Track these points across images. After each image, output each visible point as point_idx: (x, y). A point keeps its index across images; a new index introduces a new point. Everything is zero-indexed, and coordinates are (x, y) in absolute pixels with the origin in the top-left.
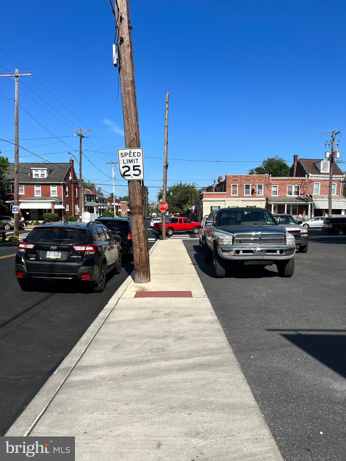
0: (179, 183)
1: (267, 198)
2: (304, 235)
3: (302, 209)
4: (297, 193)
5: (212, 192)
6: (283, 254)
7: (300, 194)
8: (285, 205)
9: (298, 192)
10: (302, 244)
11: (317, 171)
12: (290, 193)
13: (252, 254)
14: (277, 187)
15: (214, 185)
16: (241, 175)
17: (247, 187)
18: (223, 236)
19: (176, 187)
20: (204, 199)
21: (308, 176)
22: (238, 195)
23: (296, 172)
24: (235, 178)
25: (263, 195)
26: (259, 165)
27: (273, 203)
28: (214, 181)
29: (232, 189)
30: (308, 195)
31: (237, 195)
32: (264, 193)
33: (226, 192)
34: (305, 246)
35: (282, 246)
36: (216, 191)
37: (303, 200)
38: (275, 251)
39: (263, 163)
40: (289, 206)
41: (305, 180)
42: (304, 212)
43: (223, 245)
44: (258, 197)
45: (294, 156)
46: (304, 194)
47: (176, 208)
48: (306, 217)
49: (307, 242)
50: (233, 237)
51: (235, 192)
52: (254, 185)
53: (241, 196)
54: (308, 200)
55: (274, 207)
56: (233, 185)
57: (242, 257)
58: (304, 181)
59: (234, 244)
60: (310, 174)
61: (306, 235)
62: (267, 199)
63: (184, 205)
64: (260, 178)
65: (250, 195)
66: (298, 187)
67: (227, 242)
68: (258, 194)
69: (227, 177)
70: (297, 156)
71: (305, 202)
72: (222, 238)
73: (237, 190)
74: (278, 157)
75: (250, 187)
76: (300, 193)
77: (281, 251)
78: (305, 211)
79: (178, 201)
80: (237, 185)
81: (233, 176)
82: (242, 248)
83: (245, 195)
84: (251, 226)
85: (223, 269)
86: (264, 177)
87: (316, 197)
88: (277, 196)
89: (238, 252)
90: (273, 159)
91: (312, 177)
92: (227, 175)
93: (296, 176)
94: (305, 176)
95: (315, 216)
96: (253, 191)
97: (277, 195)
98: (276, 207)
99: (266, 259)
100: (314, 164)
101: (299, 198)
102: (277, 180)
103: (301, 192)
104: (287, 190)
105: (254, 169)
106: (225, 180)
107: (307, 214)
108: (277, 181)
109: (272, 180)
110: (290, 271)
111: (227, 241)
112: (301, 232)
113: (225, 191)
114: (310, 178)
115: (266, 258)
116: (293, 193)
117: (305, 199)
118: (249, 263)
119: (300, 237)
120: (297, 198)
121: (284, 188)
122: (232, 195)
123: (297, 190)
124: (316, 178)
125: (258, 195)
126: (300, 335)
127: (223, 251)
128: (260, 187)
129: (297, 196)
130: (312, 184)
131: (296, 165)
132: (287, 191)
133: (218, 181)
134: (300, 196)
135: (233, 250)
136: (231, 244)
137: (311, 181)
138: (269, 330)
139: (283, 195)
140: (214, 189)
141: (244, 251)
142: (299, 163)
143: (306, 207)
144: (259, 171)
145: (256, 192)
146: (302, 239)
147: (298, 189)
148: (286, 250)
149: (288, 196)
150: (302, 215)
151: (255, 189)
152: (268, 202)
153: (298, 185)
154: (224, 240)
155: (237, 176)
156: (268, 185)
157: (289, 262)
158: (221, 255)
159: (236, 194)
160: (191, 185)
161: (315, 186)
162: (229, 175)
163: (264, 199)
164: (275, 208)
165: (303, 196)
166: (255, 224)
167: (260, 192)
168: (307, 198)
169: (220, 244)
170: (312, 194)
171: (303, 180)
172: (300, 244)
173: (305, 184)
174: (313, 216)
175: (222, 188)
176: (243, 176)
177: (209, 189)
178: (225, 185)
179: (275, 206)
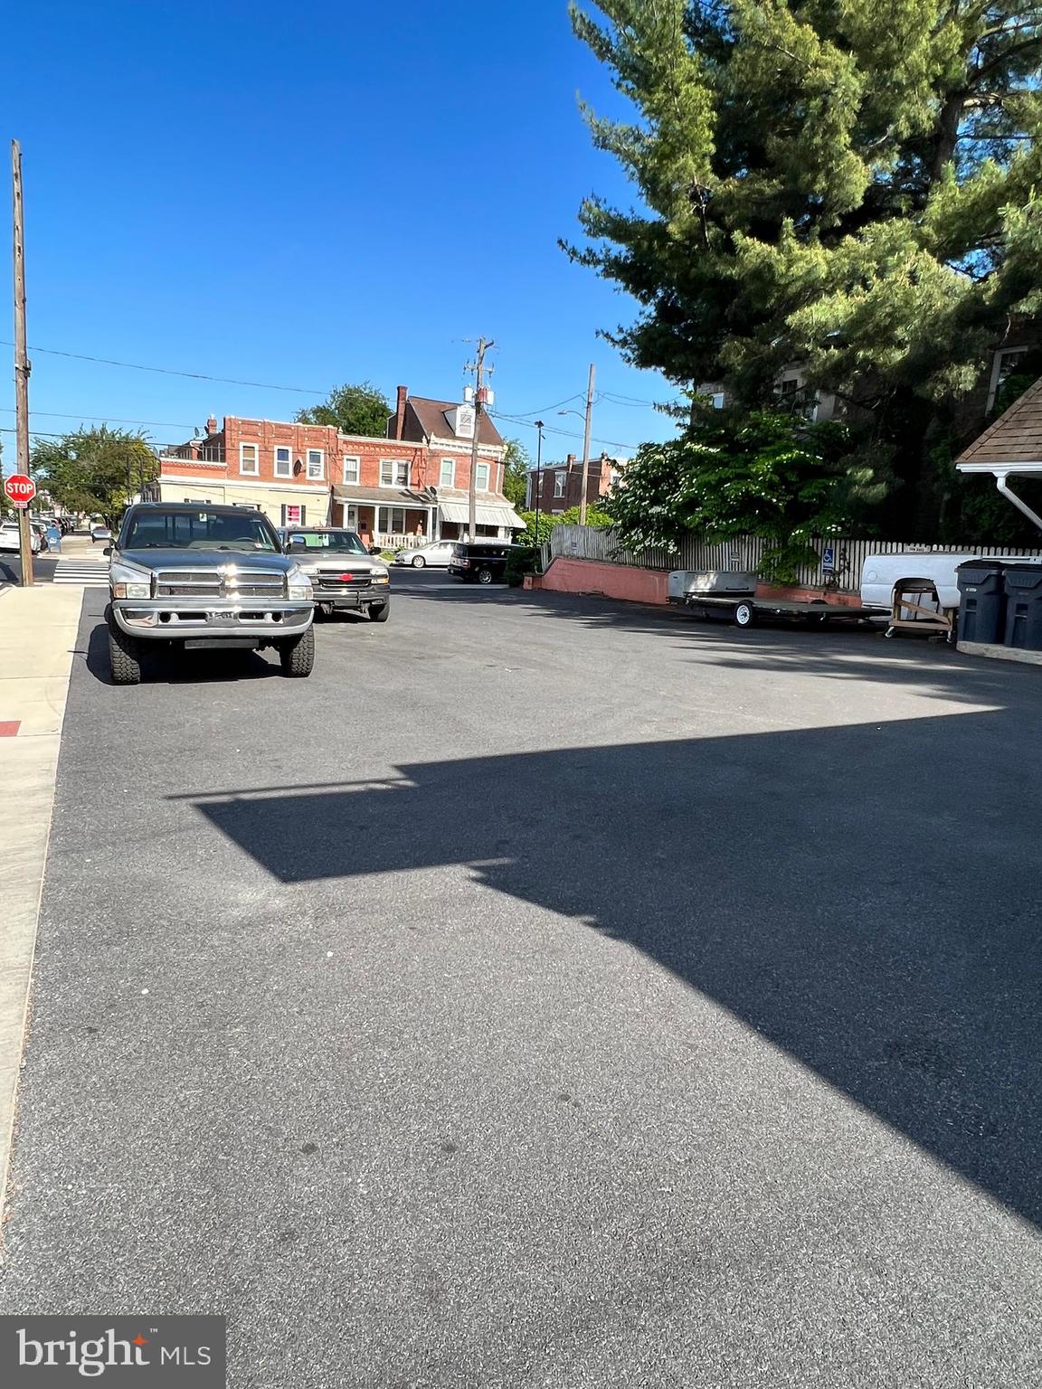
0: (98, 428)
1: (333, 487)
2: (380, 581)
3: (413, 520)
4: (404, 480)
5: (192, 459)
6: (281, 622)
7: (411, 484)
8: (374, 508)
9: (406, 478)
10: (374, 600)
11: (448, 430)
12: (388, 480)
13: (202, 621)
14: (355, 460)
15: (194, 439)
16: (266, 420)
17: (283, 454)
18: (127, 575)
19: (89, 437)
20: (163, 477)
21: (428, 442)
22: (258, 475)
23: (403, 428)
24: (249, 429)
25: (321, 478)
26: (325, 400)
27: (346, 502)
28: (196, 429)
29: (241, 458)
30: (428, 487)
31: (256, 473)
32: (325, 476)
33: (225, 464)
34: (381, 607)
35: (278, 603)
36: (200, 457)
37: (416, 498)
38: (260, 615)
39: (333, 397)
40: (384, 511)
41: (421, 450)
42: (420, 527)
43: (126, 599)
44: (310, 483)
45: (398, 388)
46: (419, 485)
47: (88, 498)
48: (423, 540)
49: (387, 597)
50: (153, 579)
51: (249, 465)
52: (299, 452)
53: (266, 475)
54: (428, 498)
55: (349, 512)
56: (244, 447)
57: (176, 629)
58: (419, 453)
59: (155, 598)
60: (433, 438)
61: (384, 581)
62: (333, 491)
63: (114, 491)
64: (314, 434)
65: (290, 475)
66: (406, 466)
67: (136, 591)
68: (311, 475)
69: (228, 424)
70: (405, 388)
71: (420, 505)
72: (123, 579)
73: (256, 459)
74: (368, 385)
75: (290, 455)
76: (409, 482)
77: (276, 616)
78: (421, 524)
79: (94, 479)
80: (257, 448)
81: (244, 422)
82: (177, 606)
83: (276, 475)
84: (212, 552)
85: (134, 662)
86: (324, 434)
87: (446, 494)
88: (357, 483)
89: (165, 617)
90: (357, 391)
91: (436, 443)
92: (227, 417)
93: (402, 439)
94: (422, 442)
95: (442, 538)
96: (297, 467)
97: (356, 480)
98: (353, 512)
99: (238, 633)
100: (443, 413)
101: (406, 492)
102: (356, 443)
103: (412, 479)
104: (381, 472)
105: (310, 409)
106: (224, 431)
107: (424, 533)
108: (356, 447)
109: (345, 442)
110: (305, 663)
111: (137, 588)
112: (373, 573)
113: (223, 459)
114: (432, 447)
115: (237, 631)
116: (394, 480)
117: (422, 496)
118: (197, 644)
119: (370, 584)
120: (403, 494)
121: (373, 465)
122: (242, 472)
123: (403, 474)
124: (447, 448)
125: (312, 478)
126: (239, 802)
127: (127, 615)
128: (315, 458)
129: (404, 488)
130: (435, 460)
131: (402, 411)
132: (381, 475)
133: (207, 430)
134: (409, 487)
135: (151, 613)
136: (148, 596)
137: (434, 454)
138: (171, 798)
139: (371, 484)
140: (195, 453)
141: (182, 616)
142: (408, 407)
143: (424, 514)
144: (323, 415)
145: (305, 471)
146: (373, 590)
147: (406, 471)
148: (288, 614)
149: (382, 485)
150: (415, 534)
151: (302, 462)
152: (335, 498)
153: (405, 462)
154: (128, 586)
155: (255, 424)
156: (335, 455)
157: (301, 642)
158: (123, 624)
159: (254, 470)
160: (134, 435)
161: (444, 468)
162: (233, 417)
163: (326, 489)
164: (351, 514)
165: (416, 488)
166: (222, 548)
167: (316, 472)
168: (425, 494)
169: (118, 597)
170: (437, 485)
171: (416, 450)
172: (370, 601)
173: (422, 459)
174: (438, 537)
175: (215, 451)
176: (270, 424)
177: (183, 451)
178: (223, 444)
179: (352, 509)
